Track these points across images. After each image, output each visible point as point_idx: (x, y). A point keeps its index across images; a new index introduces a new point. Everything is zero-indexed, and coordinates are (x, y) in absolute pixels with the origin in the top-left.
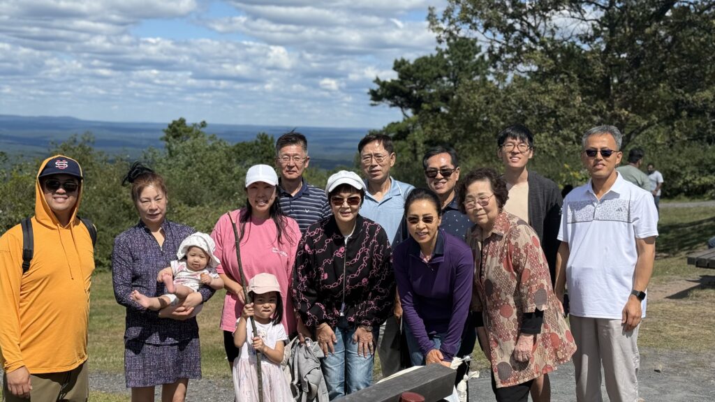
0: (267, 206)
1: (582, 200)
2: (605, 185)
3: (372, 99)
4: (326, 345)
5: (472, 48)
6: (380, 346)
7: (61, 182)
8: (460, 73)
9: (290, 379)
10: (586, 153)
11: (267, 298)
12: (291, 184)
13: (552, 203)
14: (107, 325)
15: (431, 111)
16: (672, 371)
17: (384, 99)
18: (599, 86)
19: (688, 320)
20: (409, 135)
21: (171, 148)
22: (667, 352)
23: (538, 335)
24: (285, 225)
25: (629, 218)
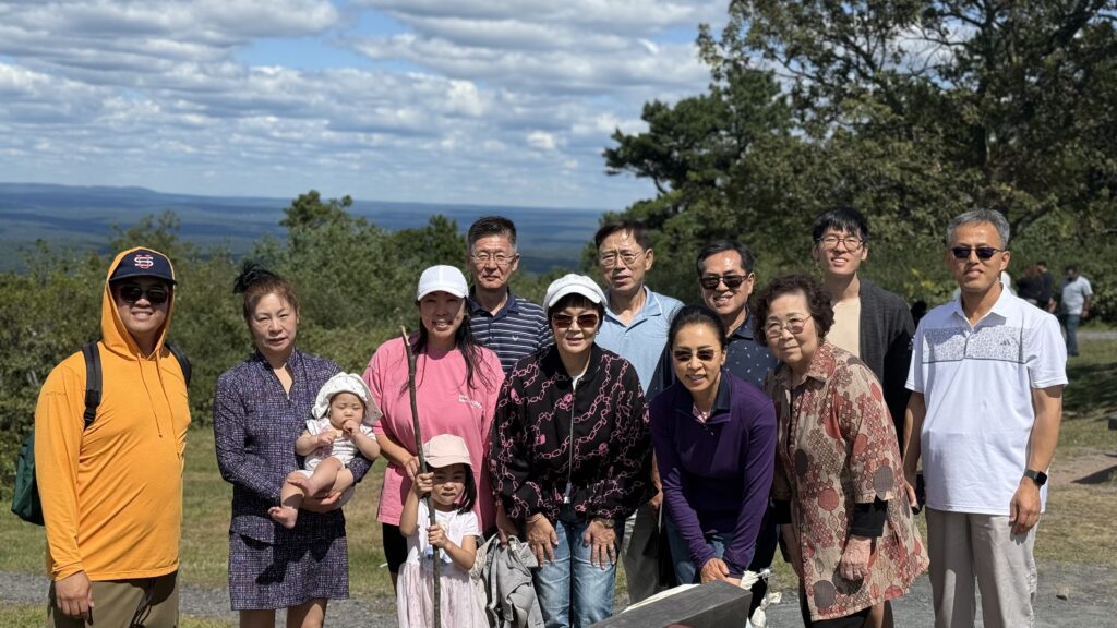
0: (451, 330)
1: (945, 327)
2: (983, 303)
3: (608, 164)
4: (541, 548)
5: (767, 85)
6: (626, 551)
7: (144, 289)
8: (747, 125)
9: (486, 601)
10: (952, 252)
11: (450, 474)
12: (491, 296)
13: (897, 331)
14: (197, 511)
15: (701, 184)
16: (1084, 597)
17: (628, 164)
18: (968, 147)
19: (1110, 517)
20: (668, 221)
21: (298, 237)
22: (1076, 567)
23: (879, 539)
24: (479, 359)
25: (1020, 356)
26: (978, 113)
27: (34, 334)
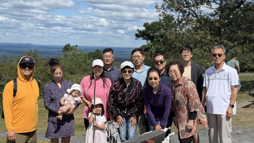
0: (100, 74)
1: (211, 72)
2: (220, 67)
3: (136, 37)
4: (120, 123)
5: (172, 19)
6: (139, 123)
7: (27, 66)
8: (167, 27)
9: (107, 136)
10: (212, 55)
11: (98, 106)
12: (108, 66)
14: (43, 117)
15: (157, 41)
16: (243, 133)
17: (140, 37)
18: (217, 32)
19: (249, 115)
20: (149, 50)
21: (66, 54)
22: (241, 127)
23: (195, 120)
24: (106, 81)
26: (219, 24)
27: (5, 77)
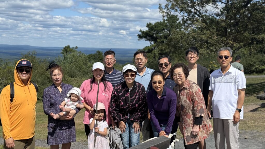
0: (101, 78)
1: (217, 75)
2: (226, 69)
3: (138, 38)
4: (122, 129)
5: (176, 19)
6: (142, 129)
7: (25, 69)
8: (171, 28)
10: (219, 57)
12: (109, 69)
13: (206, 76)
14: (41, 122)
15: (161, 42)
16: (251, 138)
17: (143, 38)
18: (223, 33)
19: (257, 119)
20: (153, 51)
21: (65, 56)
22: (249, 131)
23: (201, 125)
24: (107, 85)
25: (235, 81)
26: (225, 24)
27: (2, 80)
